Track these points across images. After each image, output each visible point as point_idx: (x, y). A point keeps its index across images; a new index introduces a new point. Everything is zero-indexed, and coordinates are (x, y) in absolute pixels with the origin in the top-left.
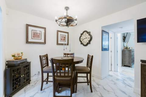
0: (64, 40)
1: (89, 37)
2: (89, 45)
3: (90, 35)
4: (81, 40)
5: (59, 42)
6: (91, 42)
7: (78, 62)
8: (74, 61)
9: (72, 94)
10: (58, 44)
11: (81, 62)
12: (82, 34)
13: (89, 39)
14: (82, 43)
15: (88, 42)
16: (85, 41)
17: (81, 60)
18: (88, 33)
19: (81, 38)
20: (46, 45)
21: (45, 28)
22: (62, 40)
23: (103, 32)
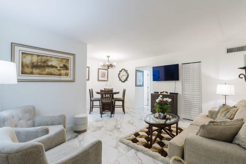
0: (104, 76)
1: (126, 74)
2: (126, 81)
3: (127, 72)
4: (120, 77)
5: (100, 79)
6: (128, 79)
7: (115, 93)
8: (114, 92)
9: (112, 115)
10: (99, 80)
11: (118, 93)
12: (120, 72)
13: (126, 77)
14: (120, 80)
15: (125, 79)
16: (124, 78)
17: (117, 92)
18: (125, 71)
19: (120, 75)
20: (89, 81)
21: (89, 67)
22: (102, 76)
23: (137, 71)
